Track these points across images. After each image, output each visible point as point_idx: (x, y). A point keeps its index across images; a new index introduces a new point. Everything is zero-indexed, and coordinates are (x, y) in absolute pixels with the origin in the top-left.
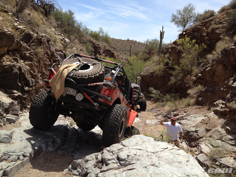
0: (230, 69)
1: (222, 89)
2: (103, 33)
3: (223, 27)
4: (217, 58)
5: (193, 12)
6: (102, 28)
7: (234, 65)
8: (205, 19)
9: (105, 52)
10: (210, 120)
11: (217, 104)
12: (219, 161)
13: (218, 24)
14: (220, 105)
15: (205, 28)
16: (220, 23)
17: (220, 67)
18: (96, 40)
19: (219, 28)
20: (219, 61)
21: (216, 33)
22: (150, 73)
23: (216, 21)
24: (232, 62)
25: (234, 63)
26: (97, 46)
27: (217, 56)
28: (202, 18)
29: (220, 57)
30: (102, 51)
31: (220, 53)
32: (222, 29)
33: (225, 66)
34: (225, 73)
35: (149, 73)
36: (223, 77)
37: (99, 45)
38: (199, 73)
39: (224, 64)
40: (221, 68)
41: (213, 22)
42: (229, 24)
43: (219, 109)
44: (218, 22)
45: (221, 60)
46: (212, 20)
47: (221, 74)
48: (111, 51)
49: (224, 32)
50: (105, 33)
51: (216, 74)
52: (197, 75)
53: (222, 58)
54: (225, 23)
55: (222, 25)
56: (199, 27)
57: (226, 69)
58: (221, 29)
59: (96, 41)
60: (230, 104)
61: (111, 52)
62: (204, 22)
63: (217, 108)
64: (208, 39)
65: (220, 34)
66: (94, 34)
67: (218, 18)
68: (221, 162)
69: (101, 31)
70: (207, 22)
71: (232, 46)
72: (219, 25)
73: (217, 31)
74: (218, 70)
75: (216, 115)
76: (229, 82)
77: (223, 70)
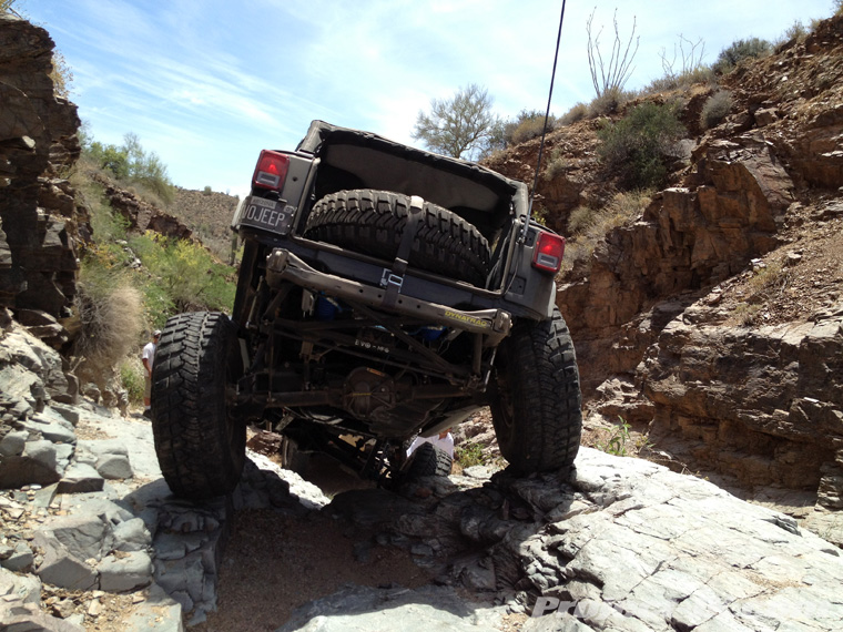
0: (633, 288)
1: (616, 346)
2: (139, 154)
3: (586, 165)
4: (597, 254)
5: (485, 112)
6: (135, 138)
7: (643, 276)
8: (528, 140)
9: (156, 224)
10: (597, 437)
11: (607, 389)
13: (572, 157)
14: (616, 392)
15: (529, 167)
16: (577, 154)
17: (605, 282)
18: (117, 179)
19: (574, 168)
20: (600, 263)
21: (568, 182)
23: (562, 146)
24: (639, 268)
25: (645, 272)
26: (124, 200)
27: (597, 249)
28: (516, 134)
29: (604, 250)
30: (143, 220)
31: (603, 239)
32: (585, 171)
33: (619, 279)
34: (620, 298)
36: (612, 310)
37: (132, 198)
39: (617, 271)
40: (607, 284)
41: (555, 150)
42: (603, 159)
43: (620, 404)
44: (569, 151)
45: (606, 261)
46: (550, 144)
47: (608, 303)
48: (180, 223)
49: (590, 182)
50: (147, 156)
51: (593, 303)
53: (610, 253)
54: (591, 156)
55: (584, 160)
56: (512, 160)
57: (623, 287)
58: (580, 172)
59: (117, 182)
60: (661, 384)
61: (178, 227)
62: (528, 147)
63: (611, 402)
64: (542, 200)
65: (580, 187)
66: (107, 154)
67: (567, 139)
69: (133, 146)
70: (535, 148)
71: (639, 220)
72: (572, 160)
73: (571, 178)
74: (596, 292)
75: (611, 421)
76: (637, 324)
77: (614, 289)
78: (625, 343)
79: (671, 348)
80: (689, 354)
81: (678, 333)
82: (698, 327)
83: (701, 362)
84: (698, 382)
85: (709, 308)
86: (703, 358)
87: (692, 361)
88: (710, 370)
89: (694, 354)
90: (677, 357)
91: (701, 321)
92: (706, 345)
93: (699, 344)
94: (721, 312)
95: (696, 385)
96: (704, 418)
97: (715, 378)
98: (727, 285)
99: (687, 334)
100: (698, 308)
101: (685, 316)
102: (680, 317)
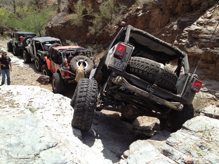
0: (167, 13)
1: (163, 35)
4: (154, 1)
12: (203, 112)
17: (157, 12)
20: (155, 5)
22: (62, 24)
24: (169, 6)
25: (171, 7)
33: (162, 10)
34: (162, 17)
35: (60, 24)
36: (159, 22)
38: (122, 21)
39: (161, 8)
40: (158, 13)
45: (157, 4)
47: (158, 19)
51: (152, 20)
52: (120, 22)
53: (159, 1)
57: (163, 13)
60: (190, 49)
68: (205, 112)
74: (153, 15)
76: (172, 26)
77: (160, 14)
78: (167, 33)
79: (194, 35)
80: (202, 38)
81: (196, 30)
82: (204, 27)
83: (208, 40)
84: (208, 48)
85: (207, 20)
86: (209, 39)
87: (204, 40)
88: (213, 43)
89: (205, 38)
90: (197, 39)
91: (205, 25)
92: (210, 34)
93: (207, 34)
94: (213, 21)
95: (208, 50)
96: (209, 61)
97: (216, 47)
98: (212, 11)
99: (200, 30)
100: (202, 20)
101: (197, 23)
102: (195, 23)
